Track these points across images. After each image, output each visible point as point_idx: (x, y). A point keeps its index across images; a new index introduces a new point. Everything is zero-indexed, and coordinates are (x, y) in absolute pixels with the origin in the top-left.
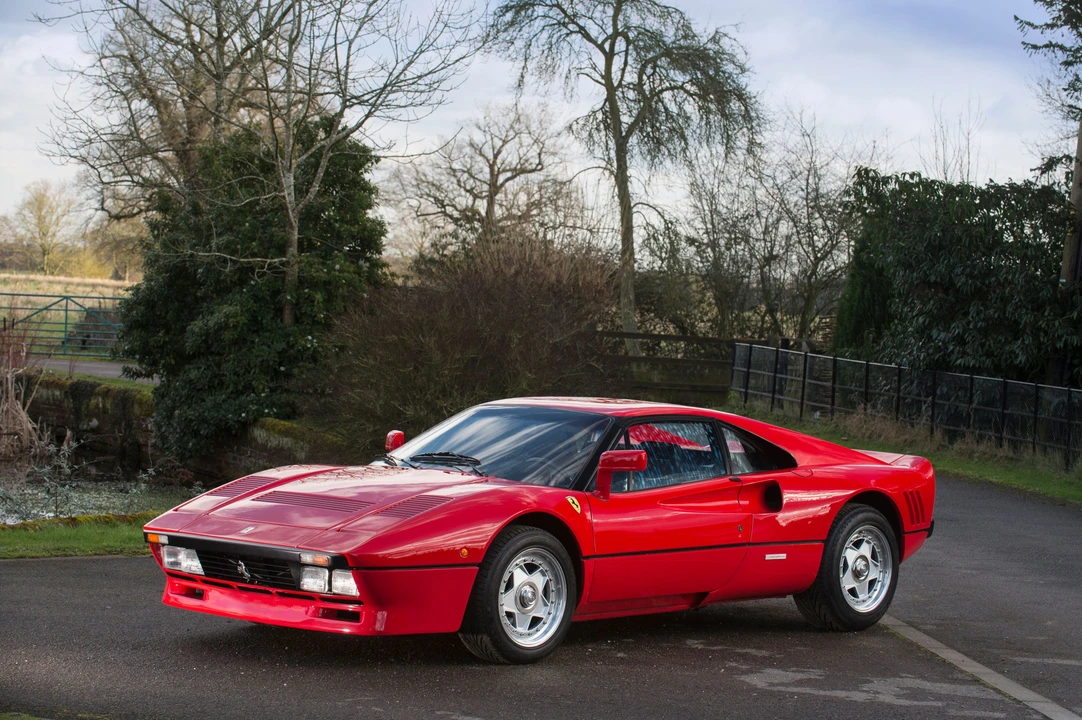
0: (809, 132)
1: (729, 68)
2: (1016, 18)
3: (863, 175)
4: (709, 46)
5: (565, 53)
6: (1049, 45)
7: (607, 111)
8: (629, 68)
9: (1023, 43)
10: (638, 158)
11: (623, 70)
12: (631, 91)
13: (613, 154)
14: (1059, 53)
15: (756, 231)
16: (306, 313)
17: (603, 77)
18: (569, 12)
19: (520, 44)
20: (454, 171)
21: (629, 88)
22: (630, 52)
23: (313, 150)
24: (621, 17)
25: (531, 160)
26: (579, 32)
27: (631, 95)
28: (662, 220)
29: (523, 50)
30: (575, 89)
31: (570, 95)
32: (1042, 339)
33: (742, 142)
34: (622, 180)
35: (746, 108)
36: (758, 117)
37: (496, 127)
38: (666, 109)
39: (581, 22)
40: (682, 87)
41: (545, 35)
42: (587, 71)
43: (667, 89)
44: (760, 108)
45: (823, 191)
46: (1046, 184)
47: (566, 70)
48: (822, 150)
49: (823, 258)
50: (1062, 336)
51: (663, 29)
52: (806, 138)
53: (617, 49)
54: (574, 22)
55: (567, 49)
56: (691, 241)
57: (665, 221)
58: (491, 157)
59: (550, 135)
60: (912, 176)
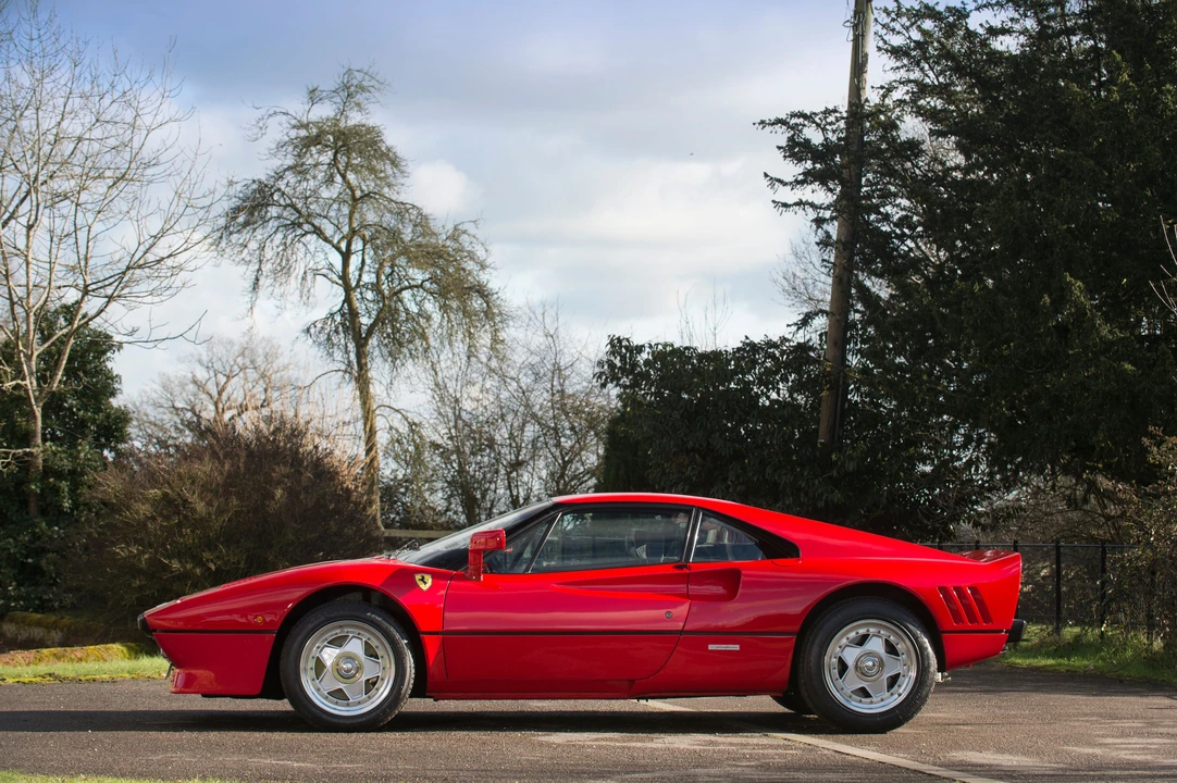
0: (552, 332)
1: (470, 265)
2: (766, 175)
3: (616, 345)
4: (448, 243)
5: (301, 254)
6: (800, 203)
7: (345, 313)
8: (366, 268)
9: (774, 202)
10: (379, 360)
11: (361, 269)
12: (370, 292)
13: (353, 357)
14: (809, 210)
15: (501, 435)
16: (51, 503)
17: (340, 278)
18: (304, 211)
19: (253, 245)
20: (177, 409)
21: (367, 289)
22: (367, 251)
23: (55, 338)
24: (357, 215)
25: (258, 396)
26: (314, 232)
27: (370, 295)
28: (406, 423)
29: (257, 252)
30: (312, 291)
31: (306, 296)
32: (802, 499)
33: (485, 339)
34: (363, 382)
35: (488, 305)
36: (501, 314)
37: (220, 363)
38: (406, 310)
39: (317, 222)
40: (421, 286)
41: (280, 236)
42: (324, 271)
43: (406, 288)
44: (503, 303)
45: (570, 391)
46: (802, 341)
47: (302, 271)
48: (566, 351)
49: (570, 461)
50: (822, 494)
51: (400, 226)
52: (550, 338)
53: (353, 247)
54: (308, 222)
55: (303, 249)
56: (435, 446)
57: (409, 423)
58: (215, 394)
59: (276, 369)
60: (665, 345)
